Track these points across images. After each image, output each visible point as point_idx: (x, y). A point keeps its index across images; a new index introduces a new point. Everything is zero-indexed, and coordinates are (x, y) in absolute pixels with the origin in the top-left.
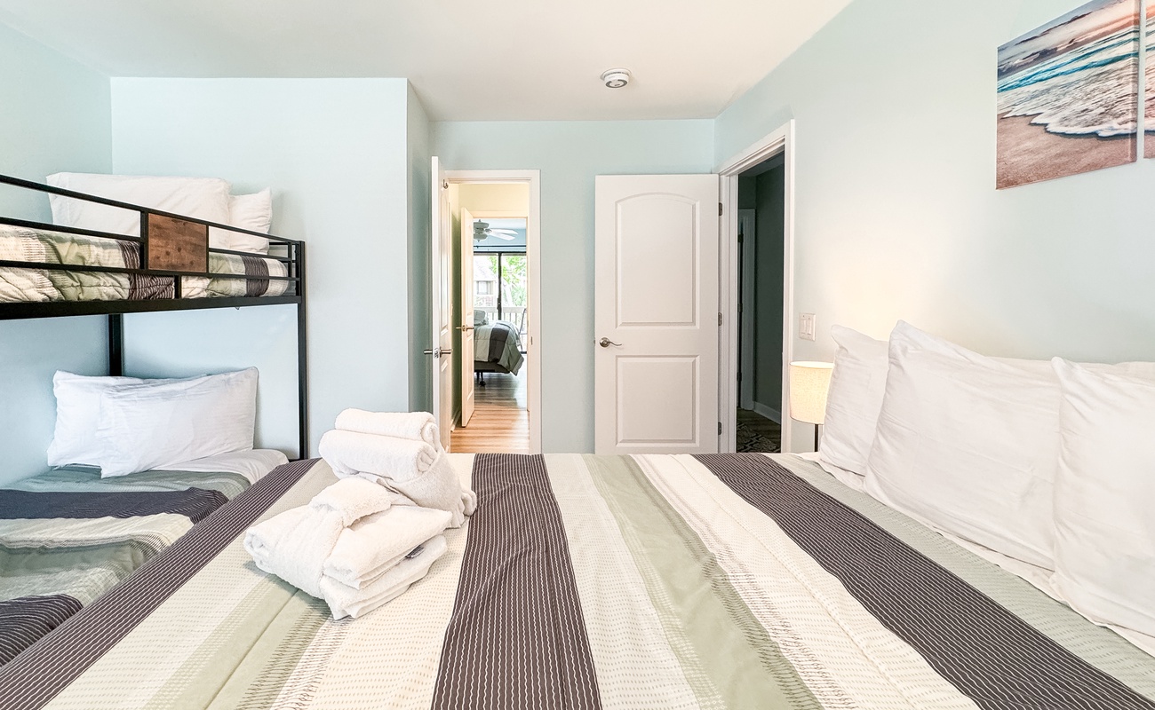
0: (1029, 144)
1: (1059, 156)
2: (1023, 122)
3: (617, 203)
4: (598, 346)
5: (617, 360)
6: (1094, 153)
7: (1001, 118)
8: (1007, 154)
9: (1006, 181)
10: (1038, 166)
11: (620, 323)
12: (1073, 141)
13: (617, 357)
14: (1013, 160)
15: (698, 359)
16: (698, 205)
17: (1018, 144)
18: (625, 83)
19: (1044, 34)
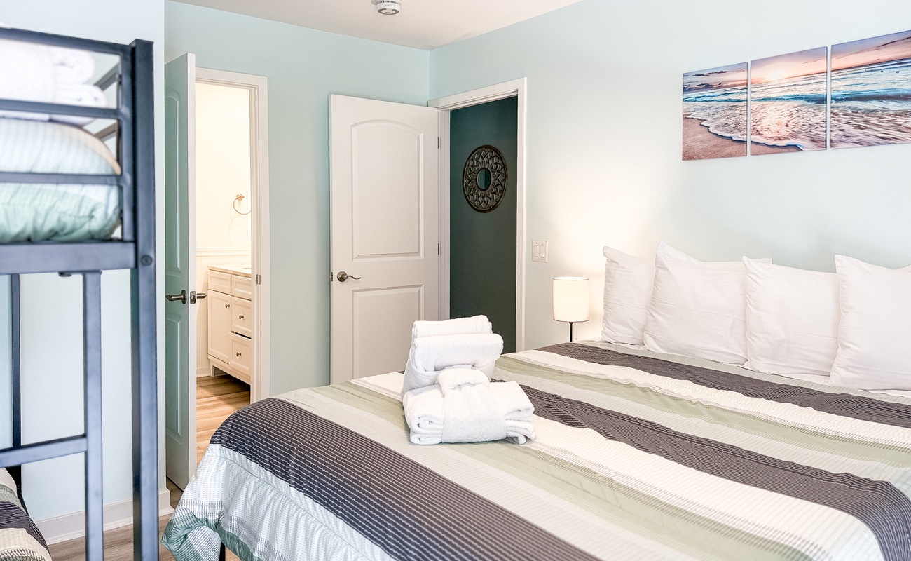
0: (700, 136)
1: (714, 146)
2: (697, 123)
3: (353, 126)
4: (335, 281)
5: (353, 294)
6: (731, 148)
7: (685, 117)
8: (689, 139)
9: (687, 156)
10: (704, 150)
11: (355, 256)
12: (721, 140)
13: (354, 291)
14: (692, 144)
15: (422, 288)
16: (422, 136)
17: (694, 135)
18: (397, 12)
19: (707, 75)
